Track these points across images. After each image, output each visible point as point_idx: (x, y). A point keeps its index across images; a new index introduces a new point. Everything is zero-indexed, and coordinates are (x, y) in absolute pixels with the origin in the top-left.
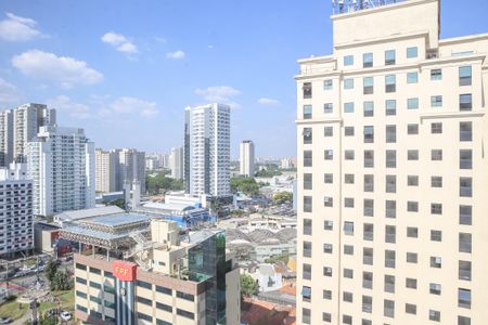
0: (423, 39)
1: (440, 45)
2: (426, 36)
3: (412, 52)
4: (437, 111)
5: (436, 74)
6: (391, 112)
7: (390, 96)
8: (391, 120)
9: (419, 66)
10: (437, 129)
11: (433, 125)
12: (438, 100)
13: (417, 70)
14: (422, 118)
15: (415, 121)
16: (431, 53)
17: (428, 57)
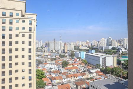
0: (21, 12)
1: (25, 14)
2: (22, 11)
3: (17, 14)
4: (23, 31)
5: (23, 21)
6: (11, 30)
7: (11, 26)
8: (11, 33)
9: (19, 18)
10: (23, 36)
11: (22, 35)
12: (24, 28)
13: (19, 19)
14: (20, 33)
15: (18, 33)
16: (23, 16)
17: (22, 17)
